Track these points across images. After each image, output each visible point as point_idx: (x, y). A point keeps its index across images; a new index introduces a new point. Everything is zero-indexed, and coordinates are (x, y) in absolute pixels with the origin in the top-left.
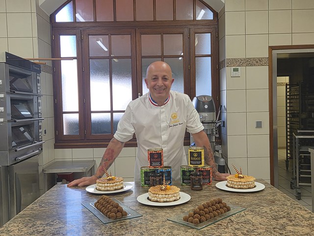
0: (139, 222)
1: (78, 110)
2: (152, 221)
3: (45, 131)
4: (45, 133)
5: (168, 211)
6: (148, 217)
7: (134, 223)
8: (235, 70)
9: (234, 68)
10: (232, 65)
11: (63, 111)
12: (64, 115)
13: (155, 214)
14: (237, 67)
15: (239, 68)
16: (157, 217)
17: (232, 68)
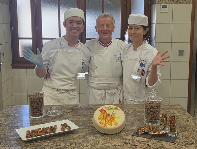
0: (72, 146)
1: (31, 37)
2: (83, 146)
3: (3, 54)
4: (3, 56)
5: (98, 135)
6: (80, 141)
7: (68, 146)
8: (164, 6)
9: (163, 4)
10: (162, 2)
11: (19, 37)
12: (20, 40)
13: (87, 138)
14: (166, 4)
15: (167, 5)
16: (88, 141)
17: (162, 5)
